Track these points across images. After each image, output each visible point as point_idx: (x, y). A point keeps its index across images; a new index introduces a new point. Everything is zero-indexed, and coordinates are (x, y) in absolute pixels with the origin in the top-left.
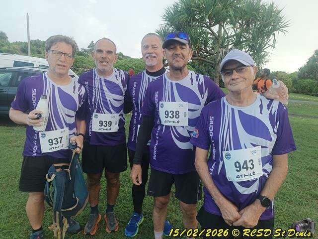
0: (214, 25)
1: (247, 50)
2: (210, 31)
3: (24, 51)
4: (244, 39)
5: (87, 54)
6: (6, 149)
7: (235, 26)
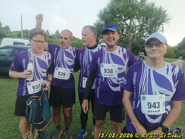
0: (127, 20)
1: (147, 34)
2: (125, 23)
3: (19, 36)
4: (145, 28)
5: (55, 37)
6: (8, 92)
7: (139, 20)
